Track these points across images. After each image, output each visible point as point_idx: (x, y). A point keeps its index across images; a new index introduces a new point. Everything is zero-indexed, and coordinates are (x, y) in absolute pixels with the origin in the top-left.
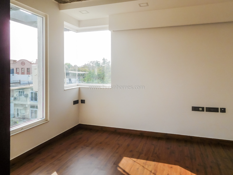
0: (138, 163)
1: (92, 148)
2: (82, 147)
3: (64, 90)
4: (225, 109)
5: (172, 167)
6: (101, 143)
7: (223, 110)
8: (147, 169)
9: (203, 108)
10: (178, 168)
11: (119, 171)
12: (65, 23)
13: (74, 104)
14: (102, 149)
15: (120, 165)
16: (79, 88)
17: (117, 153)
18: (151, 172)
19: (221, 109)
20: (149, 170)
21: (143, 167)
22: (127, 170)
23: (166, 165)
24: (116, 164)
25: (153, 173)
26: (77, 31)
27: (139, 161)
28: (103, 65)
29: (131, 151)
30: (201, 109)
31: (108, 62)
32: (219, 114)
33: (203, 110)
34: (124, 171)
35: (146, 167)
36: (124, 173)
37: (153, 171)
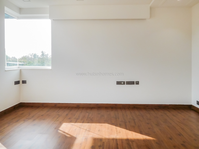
0: (75, 126)
1: (34, 120)
2: (24, 120)
3: (5, 71)
4: (138, 82)
5: (102, 125)
6: (42, 116)
7: (138, 83)
8: (83, 129)
9: (124, 82)
10: (107, 125)
11: (60, 133)
12: (6, 9)
13: (15, 85)
14: (44, 119)
15: (61, 129)
16: (20, 70)
17: (58, 121)
18: (86, 130)
19: (136, 82)
20: (85, 129)
21: (80, 127)
22: (66, 131)
23: (98, 124)
24: (57, 128)
25: (88, 131)
26: (18, 18)
27: (76, 124)
28: (42, 57)
29: (69, 118)
30: (123, 83)
31: (46, 55)
32: (135, 85)
33: (124, 84)
34: (64, 132)
35: (82, 127)
36: (64, 134)
37: (88, 129)
